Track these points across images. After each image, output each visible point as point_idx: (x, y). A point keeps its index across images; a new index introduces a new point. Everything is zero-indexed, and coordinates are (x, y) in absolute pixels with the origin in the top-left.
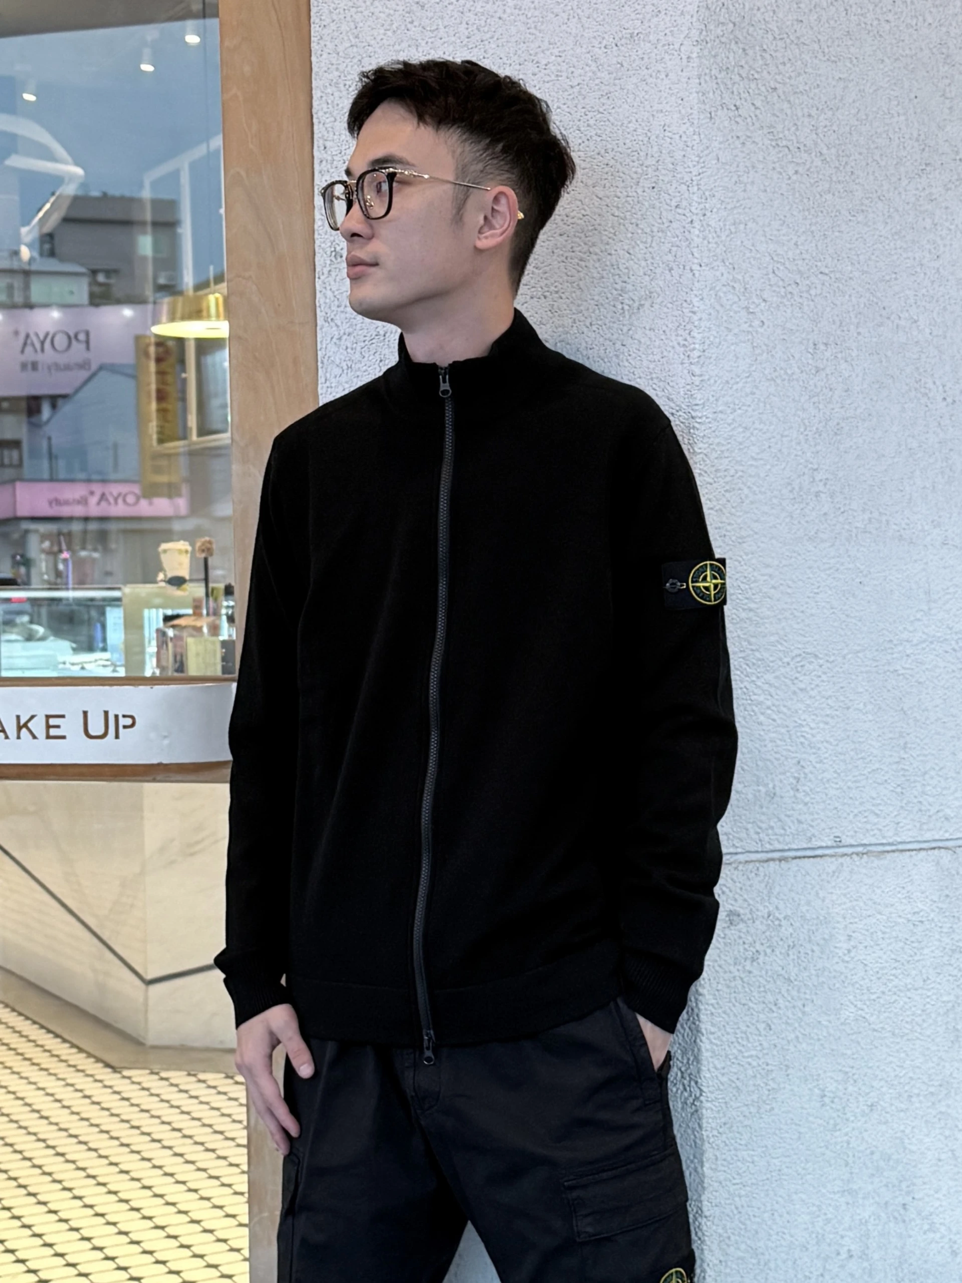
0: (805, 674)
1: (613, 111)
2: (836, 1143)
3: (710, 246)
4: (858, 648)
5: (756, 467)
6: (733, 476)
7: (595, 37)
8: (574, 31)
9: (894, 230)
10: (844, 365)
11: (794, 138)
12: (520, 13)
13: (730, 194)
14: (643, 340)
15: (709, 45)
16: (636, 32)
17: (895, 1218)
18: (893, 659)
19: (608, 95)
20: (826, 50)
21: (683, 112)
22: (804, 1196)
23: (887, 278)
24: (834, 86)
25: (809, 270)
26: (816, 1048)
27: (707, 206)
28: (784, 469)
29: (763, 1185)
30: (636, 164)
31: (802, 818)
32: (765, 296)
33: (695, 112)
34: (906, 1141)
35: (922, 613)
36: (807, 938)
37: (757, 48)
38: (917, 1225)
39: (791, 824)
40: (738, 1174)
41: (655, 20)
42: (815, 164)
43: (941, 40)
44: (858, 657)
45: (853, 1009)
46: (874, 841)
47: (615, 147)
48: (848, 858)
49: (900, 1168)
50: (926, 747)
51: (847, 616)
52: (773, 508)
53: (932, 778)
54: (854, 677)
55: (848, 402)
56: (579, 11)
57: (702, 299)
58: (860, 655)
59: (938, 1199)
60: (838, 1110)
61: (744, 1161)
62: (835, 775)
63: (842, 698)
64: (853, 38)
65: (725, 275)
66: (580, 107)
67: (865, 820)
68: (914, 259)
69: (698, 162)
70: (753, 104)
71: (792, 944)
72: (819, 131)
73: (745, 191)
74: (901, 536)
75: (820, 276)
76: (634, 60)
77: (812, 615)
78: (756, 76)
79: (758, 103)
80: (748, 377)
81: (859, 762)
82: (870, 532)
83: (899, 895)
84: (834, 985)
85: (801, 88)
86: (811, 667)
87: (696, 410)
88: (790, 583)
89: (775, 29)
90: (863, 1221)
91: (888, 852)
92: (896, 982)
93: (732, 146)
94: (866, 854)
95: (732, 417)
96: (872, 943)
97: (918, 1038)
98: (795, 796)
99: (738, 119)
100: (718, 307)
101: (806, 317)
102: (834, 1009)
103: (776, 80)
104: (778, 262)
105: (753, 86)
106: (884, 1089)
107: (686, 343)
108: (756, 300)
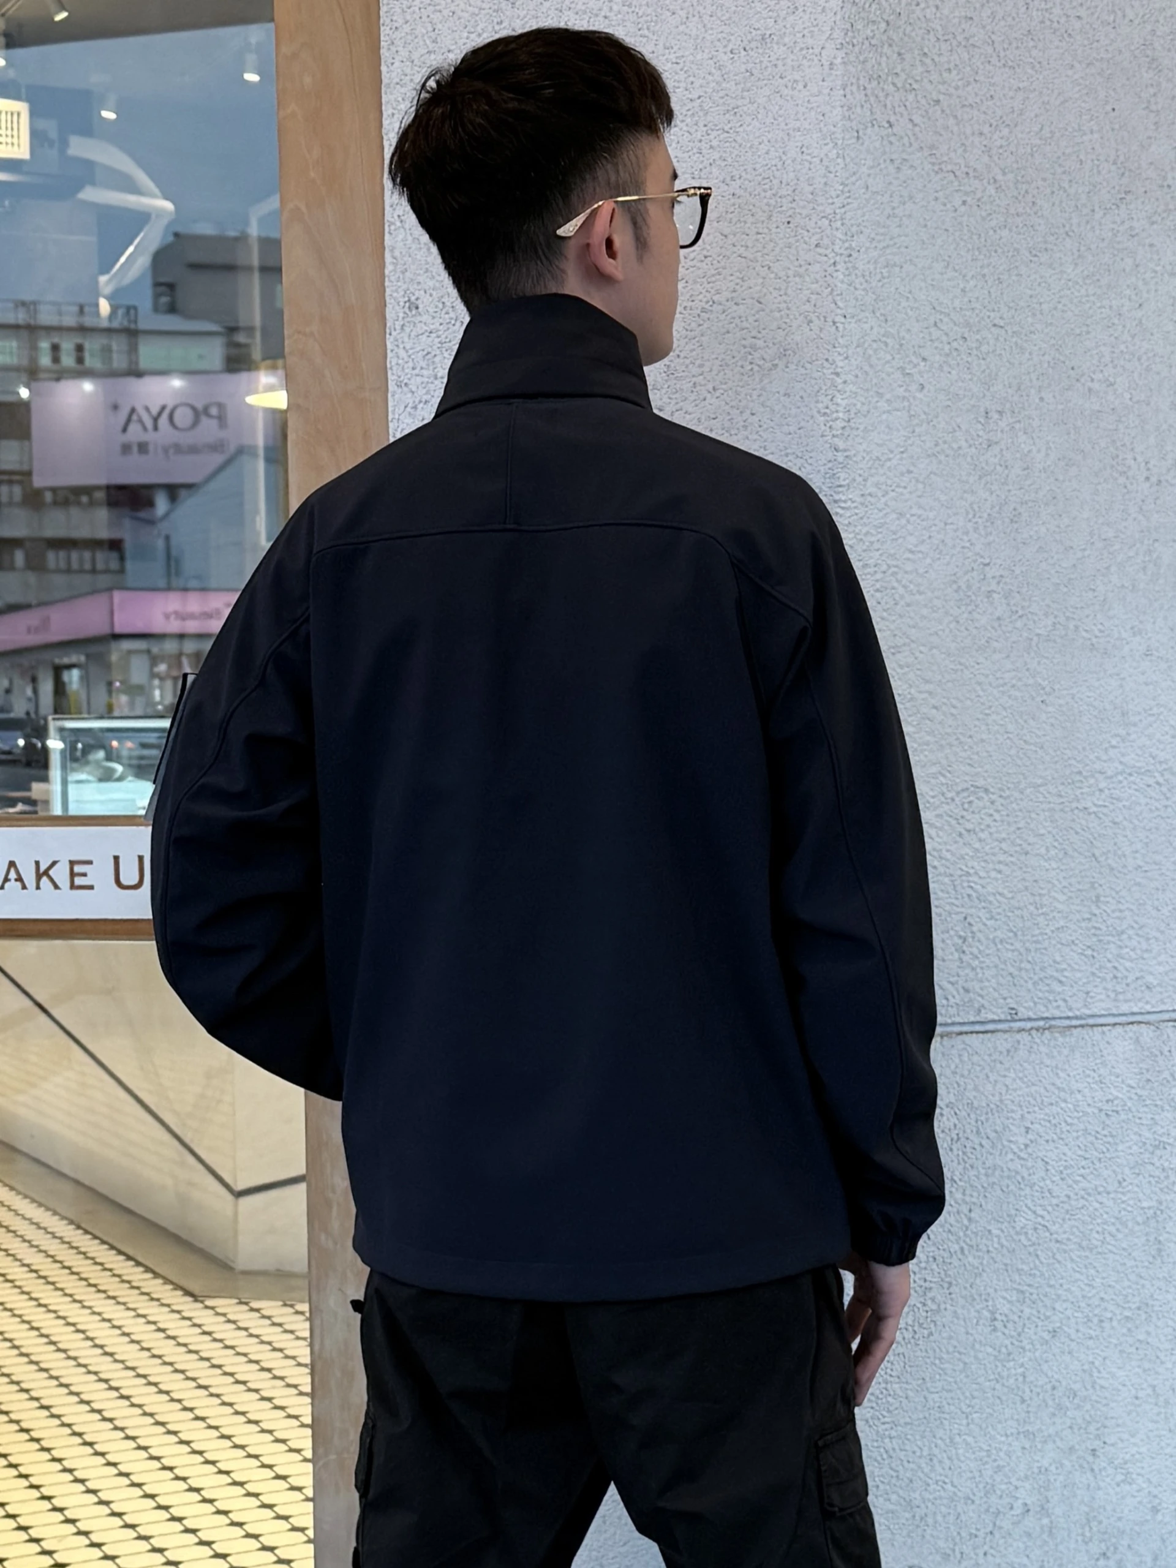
0: (973, 812)
1: (741, 129)
2: (1009, 1376)
3: (857, 293)
4: (1039, 781)
5: (914, 561)
6: (884, 572)
7: (719, 40)
8: (694, 32)
9: (1086, 273)
10: (1022, 438)
11: (961, 161)
12: (630, 10)
13: (882, 231)
14: (776, 408)
15: (857, 49)
16: (768, 33)
17: (1081, 1466)
18: (1082, 793)
19: (734, 110)
20: (1002, 54)
21: (825, 130)
22: (970, 1439)
23: (1078, 331)
24: (1012, 98)
25: (979, 322)
26: (985, 1262)
27: (854, 244)
28: (948, 564)
29: (919, 1425)
30: (769, 193)
31: (969, 985)
32: (925, 354)
33: (839, 130)
34: (1096, 1374)
35: (1118, 739)
36: (975, 1130)
37: (916, 52)
38: (1108, 1476)
39: (955, 993)
40: (889, 1411)
41: (791, 18)
42: (987, 193)
43: (1145, 40)
44: (1039, 792)
45: (1031, 1216)
46: (1057, 1013)
47: (743, 174)
48: (1025, 1035)
49: (1088, 1407)
50: (1122, 901)
51: (1025, 741)
52: (934, 611)
53: (1130, 938)
54: (1033, 815)
55: (1028, 482)
56: (700, 8)
57: (846, 358)
58: (1041, 789)
59: (1135, 1444)
60: (1012, 1337)
61: (895, 1396)
62: (1011, 934)
63: (1018, 841)
64: (1035, 38)
65: (875, 330)
66: (701, 124)
67: (1047, 988)
68: (1111, 307)
69: (842, 191)
70: (911, 120)
71: (955, 1137)
72: (994, 152)
73: (900, 226)
74: (1093, 645)
75: (993, 329)
76: (766, 68)
77: (982, 741)
78: (915, 86)
79: (917, 119)
80: (902, 452)
81: (1041, 919)
82: (1055, 641)
83: (1088, 1080)
84: (1008, 1186)
85: (970, 101)
86: (981, 804)
87: (839, 493)
88: (954, 702)
89: (939, 28)
90: (1043, 1470)
91: (1075, 1027)
92: (1084, 1184)
93: (885, 172)
94: (1048, 1029)
95: (883, 500)
96: (1055, 1137)
97: (1111, 1251)
98: (961, 960)
99: (892, 139)
100: (867, 368)
101: (975, 379)
102: (1009, 1216)
103: (940, 92)
104: (941, 313)
105: (911, 97)
106: (1069, 1313)
107: (827, 411)
108: (913, 359)
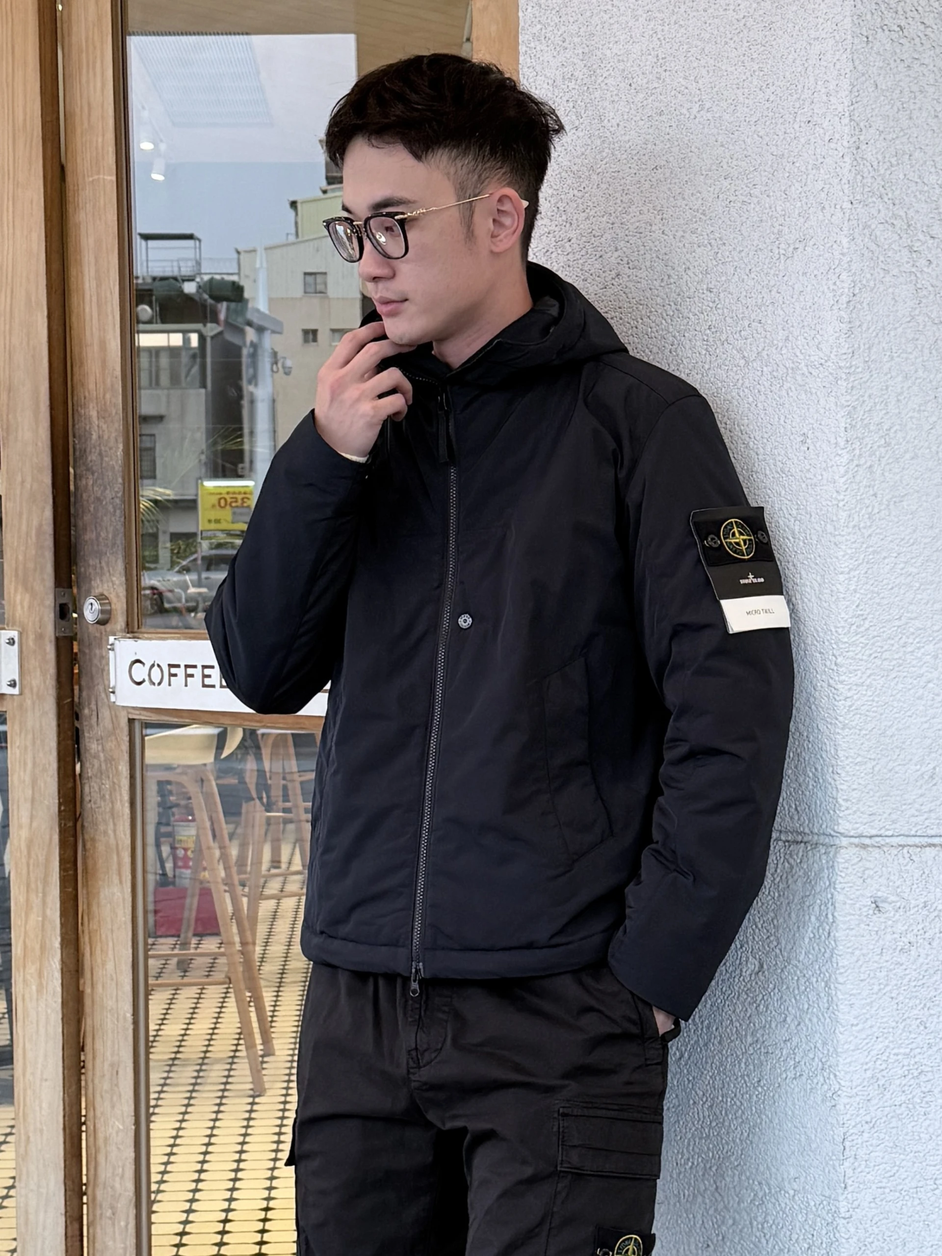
1: (774, 42)
3: (864, 181)
13: (891, 124)
19: (770, 26)
21: (837, 38)
27: (862, 138)
30: (793, 98)
32: (933, 233)
33: (849, 37)
47: (776, 81)
65: (883, 212)
69: (851, 91)
73: (910, 118)
93: (894, 71)
99: (903, 41)
107: (835, 288)
108: (921, 237)
